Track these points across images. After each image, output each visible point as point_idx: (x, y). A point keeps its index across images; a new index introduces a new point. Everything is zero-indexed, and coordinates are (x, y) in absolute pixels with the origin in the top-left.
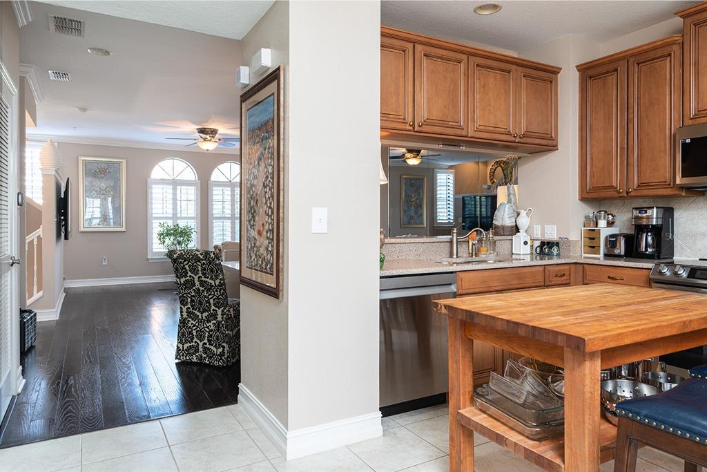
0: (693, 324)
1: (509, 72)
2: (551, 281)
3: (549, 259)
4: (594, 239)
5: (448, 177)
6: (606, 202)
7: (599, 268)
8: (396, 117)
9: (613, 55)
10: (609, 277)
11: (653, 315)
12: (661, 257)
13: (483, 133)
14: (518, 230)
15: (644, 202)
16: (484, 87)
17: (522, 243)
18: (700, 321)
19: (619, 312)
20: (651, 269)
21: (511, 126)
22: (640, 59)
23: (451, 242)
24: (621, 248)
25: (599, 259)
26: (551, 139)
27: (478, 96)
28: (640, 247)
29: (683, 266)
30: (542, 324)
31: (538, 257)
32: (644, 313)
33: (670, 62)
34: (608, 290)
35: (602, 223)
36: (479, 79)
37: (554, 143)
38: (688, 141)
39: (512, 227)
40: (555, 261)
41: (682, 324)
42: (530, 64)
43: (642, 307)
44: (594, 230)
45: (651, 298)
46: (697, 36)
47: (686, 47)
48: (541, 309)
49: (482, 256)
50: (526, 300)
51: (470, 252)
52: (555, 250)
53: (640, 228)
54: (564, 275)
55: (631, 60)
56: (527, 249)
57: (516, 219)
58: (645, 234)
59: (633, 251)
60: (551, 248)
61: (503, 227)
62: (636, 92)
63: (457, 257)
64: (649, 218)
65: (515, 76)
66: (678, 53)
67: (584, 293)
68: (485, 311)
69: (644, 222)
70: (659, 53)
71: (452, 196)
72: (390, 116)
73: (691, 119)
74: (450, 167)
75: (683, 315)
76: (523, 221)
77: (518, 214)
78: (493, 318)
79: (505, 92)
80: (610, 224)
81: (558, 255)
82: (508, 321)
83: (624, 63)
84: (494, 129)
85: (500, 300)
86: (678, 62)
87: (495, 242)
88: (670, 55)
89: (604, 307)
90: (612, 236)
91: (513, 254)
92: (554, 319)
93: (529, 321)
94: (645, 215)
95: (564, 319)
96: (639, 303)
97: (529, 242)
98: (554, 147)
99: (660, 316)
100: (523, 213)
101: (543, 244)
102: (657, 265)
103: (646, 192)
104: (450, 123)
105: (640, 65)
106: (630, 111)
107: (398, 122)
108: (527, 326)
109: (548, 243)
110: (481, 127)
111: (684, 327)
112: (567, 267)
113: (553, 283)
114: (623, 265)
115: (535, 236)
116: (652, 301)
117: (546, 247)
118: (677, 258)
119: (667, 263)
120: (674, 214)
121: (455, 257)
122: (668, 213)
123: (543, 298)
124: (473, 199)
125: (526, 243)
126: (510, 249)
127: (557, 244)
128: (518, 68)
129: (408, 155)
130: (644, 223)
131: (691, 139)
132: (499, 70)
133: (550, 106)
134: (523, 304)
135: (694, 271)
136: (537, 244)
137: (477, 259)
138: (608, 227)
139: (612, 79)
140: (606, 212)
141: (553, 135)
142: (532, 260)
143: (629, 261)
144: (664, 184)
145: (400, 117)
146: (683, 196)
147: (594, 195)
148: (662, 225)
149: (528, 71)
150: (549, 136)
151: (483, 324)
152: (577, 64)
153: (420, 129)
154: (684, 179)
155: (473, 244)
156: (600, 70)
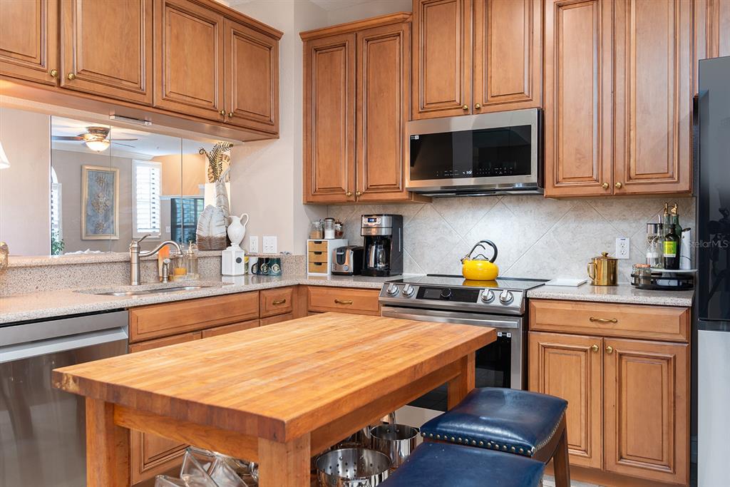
0: (424, 368)
1: (214, 24)
2: (268, 311)
3: (267, 281)
4: (320, 253)
5: (153, 172)
6: (334, 207)
7: (325, 290)
8: (25, 58)
9: (341, 26)
10: (336, 302)
11: (379, 361)
12: (391, 273)
13: (177, 104)
14: (229, 243)
15: (374, 209)
16: (177, 37)
17: (234, 260)
18: (431, 362)
19: (338, 361)
20: (380, 289)
21: (217, 99)
22: (369, 35)
23: (129, 262)
24: (349, 265)
25: (325, 278)
26: (270, 123)
27: (168, 50)
28: (369, 263)
29: (412, 285)
30: (226, 399)
31: (255, 279)
32: (371, 357)
33: (400, 43)
34: (330, 324)
35: (330, 234)
36: (170, 25)
37: (273, 129)
38: (417, 138)
39: (222, 239)
40: (275, 282)
41: (413, 369)
42: (243, 19)
43: (367, 347)
44: (320, 242)
45: (378, 332)
46: (425, 17)
47: (415, 29)
48: (233, 366)
49: (178, 280)
50: (218, 351)
51: (161, 275)
52: (275, 268)
53: (369, 240)
54: (284, 301)
55: (360, 34)
56: (241, 268)
57: (227, 227)
58: (374, 247)
59: (361, 268)
60: (270, 266)
61: (210, 240)
62: (365, 75)
63: (140, 283)
64: (379, 227)
65: (221, 31)
66: (407, 34)
67: (298, 332)
68: (140, 381)
69: (374, 232)
70: (389, 31)
71: (157, 198)
72: (13, 55)
73: (420, 113)
74: (155, 159)
75: (414, 355)
76: (236, 231)
77: (230, 222)
78: (149, 394)
79: (209, 51)
80: (339, 235)
81: (280, 274)
82: (172, 399)
83: (351, 37)
84: (193, 100)
85: (175, 356)
86: (407, 44)
87: (196, 260)
88: (399, 35)
89: (322, 353)
90: (340, 250)
91: (222, 275)
92: (246, 386)
93: (207, 395)
94: (374, 223)
95: (263, 382)
96: (365, 341)
97: (243, 258)
98: (274, 134)
99: (387, 362)
100: (236, 220)
101: (261, 261)
102: (387, 283)
103: (375, 197)
104: (123, 82)
105: (369, 43)
106: (359, 97)
107: (31, 68)
108: (202, 405)
109: (267, 260)
110: (172, 95)
111: (415, 374)
112: (288, 291)
113: (271, 313)
114: (350, 285)
115: (251, 251)
116: (379, 336)
117: (265, 265)
118: (407, 275)
119: (396, 281)
120: (404, 223)
121: (136, 283)
122: (397, 221)
123: (242, 345)
124: (193, 203)
125: (239, 260)
126: (219, 268)
127: (278, 261)
128: (226, 20)
129: (90, 136)
130: (374, 234)
131: (420, 136)
132: (199, 18)
133: (268, 79)
134: (209, 360)
135: (423, 291)
136: (254, 261)
137: (170, 285)
138: (336, 238)
139: (340, 55)
140: (334, 220)
141: (272, 118)
142: (247, 282)
143: (358, 281)
144: (394, 188)
145: (33, 60)
146: (412, 203)
147: (320, 199)
148: (391, 236)
149: (240, 28)
150: (269, 119)
151: (135, 406)
152: (301, 31)
153: (70, 84)
154: (412, 181)
155: (164, 264)
156: (328, 42)
